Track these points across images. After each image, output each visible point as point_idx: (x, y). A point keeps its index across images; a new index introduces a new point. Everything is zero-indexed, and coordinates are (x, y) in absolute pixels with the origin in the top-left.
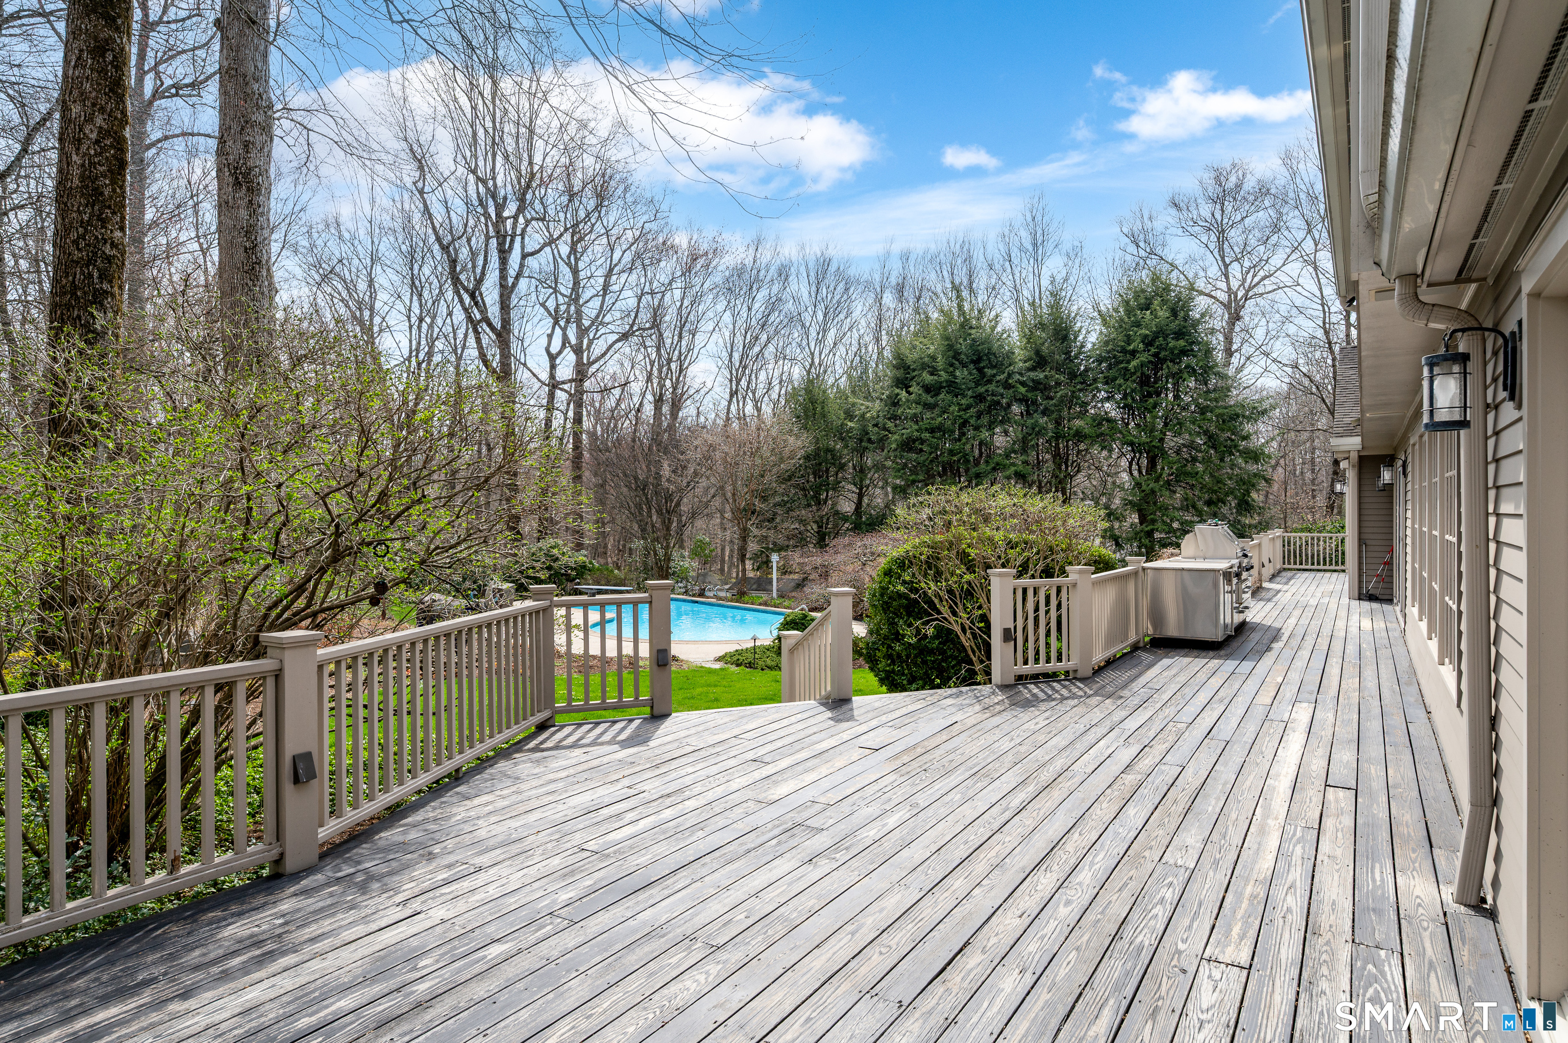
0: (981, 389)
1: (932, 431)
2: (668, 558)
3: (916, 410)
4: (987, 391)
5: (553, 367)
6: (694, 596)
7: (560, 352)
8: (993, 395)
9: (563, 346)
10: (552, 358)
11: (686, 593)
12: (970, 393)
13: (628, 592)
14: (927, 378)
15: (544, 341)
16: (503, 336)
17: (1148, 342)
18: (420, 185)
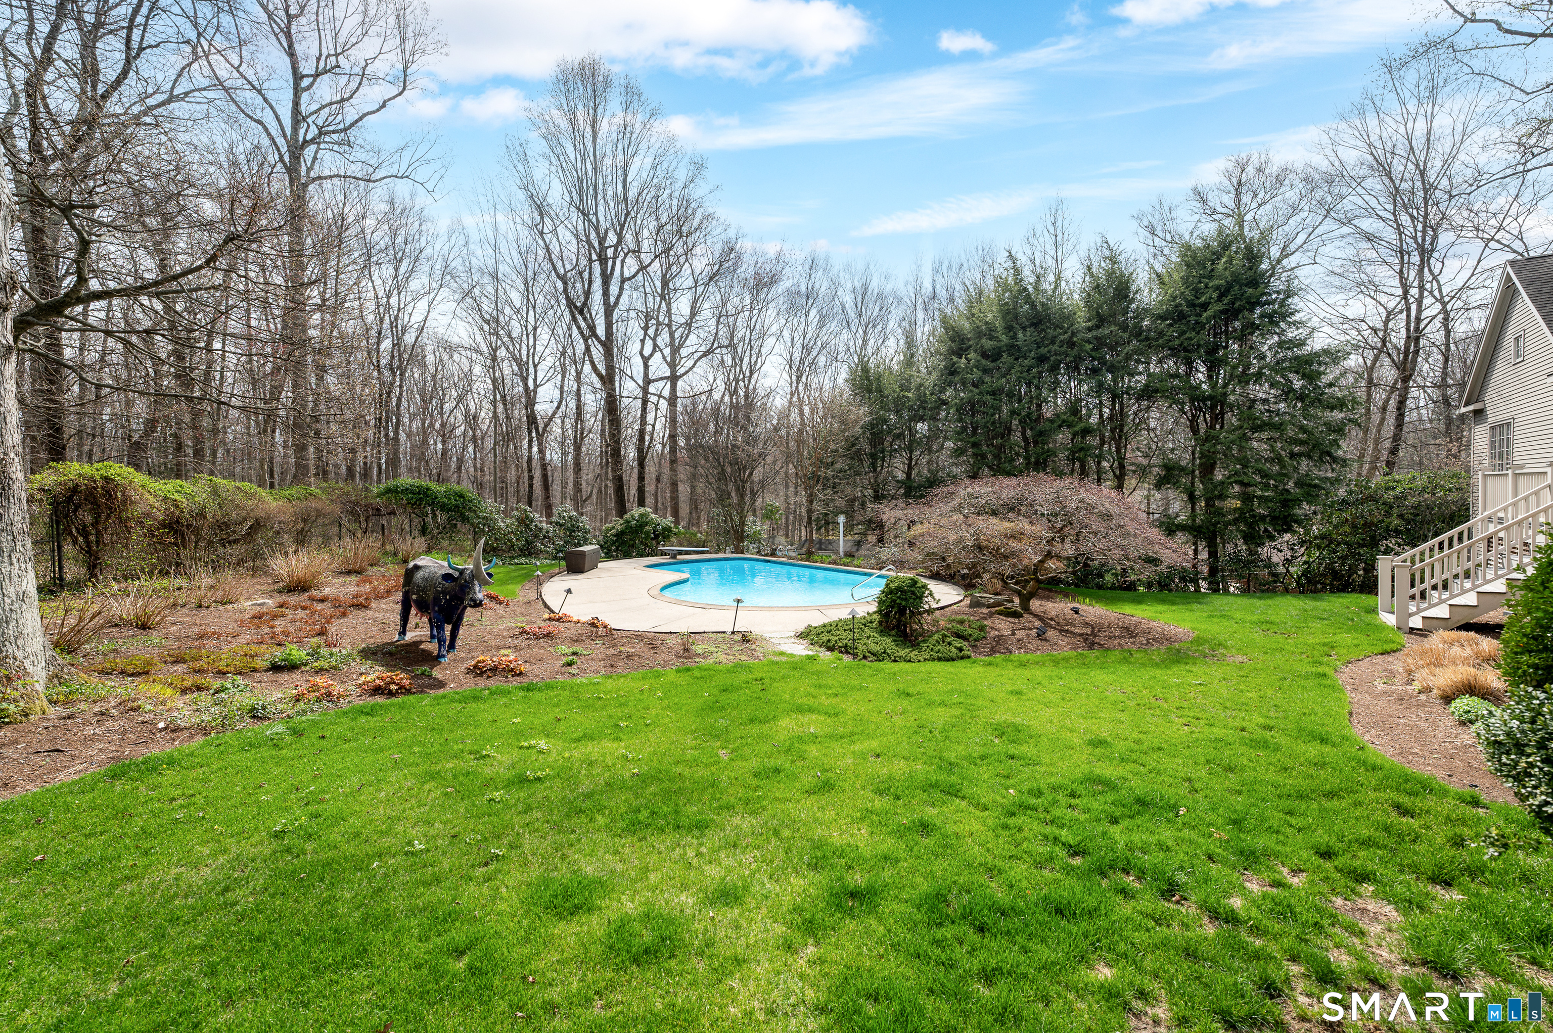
0: (1043, 350)
1: (993, 393)
2: (743, 523)
3: (976, 374)
4: (1049, 352)
5: (646, 366)
6: (766, 555)
7: (651, 355)
8: (1056, 354)
9: (654, 351)
10: (646, 360)
11: (759, 553)
12: (1032, 354)
13: (708, 552)
14: (988, 344)
15: (638, 345)
16: (608, 345)
17: (1223, 293)
18: (540, 227)
